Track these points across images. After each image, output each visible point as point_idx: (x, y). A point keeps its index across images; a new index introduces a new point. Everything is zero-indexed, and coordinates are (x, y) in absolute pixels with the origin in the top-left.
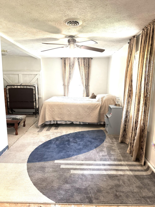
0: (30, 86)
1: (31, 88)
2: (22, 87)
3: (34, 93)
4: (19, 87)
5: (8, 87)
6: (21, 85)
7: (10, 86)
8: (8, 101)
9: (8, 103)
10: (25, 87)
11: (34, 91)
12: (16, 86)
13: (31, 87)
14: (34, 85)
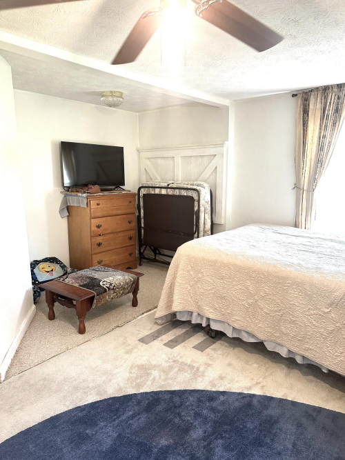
0: (187, 189)
1: (190, 196)
2: (170, 192)
3: (196, 209)
4: (164, 192)
5: (143, 192)
6: (167, 188)
7: (147, 189)
8: (143, 225)
9: (143, 231)
10: (177, 192)
11: (196, 203)
12: (158, 189)
13: (190, 193)
14: (198, 188)
